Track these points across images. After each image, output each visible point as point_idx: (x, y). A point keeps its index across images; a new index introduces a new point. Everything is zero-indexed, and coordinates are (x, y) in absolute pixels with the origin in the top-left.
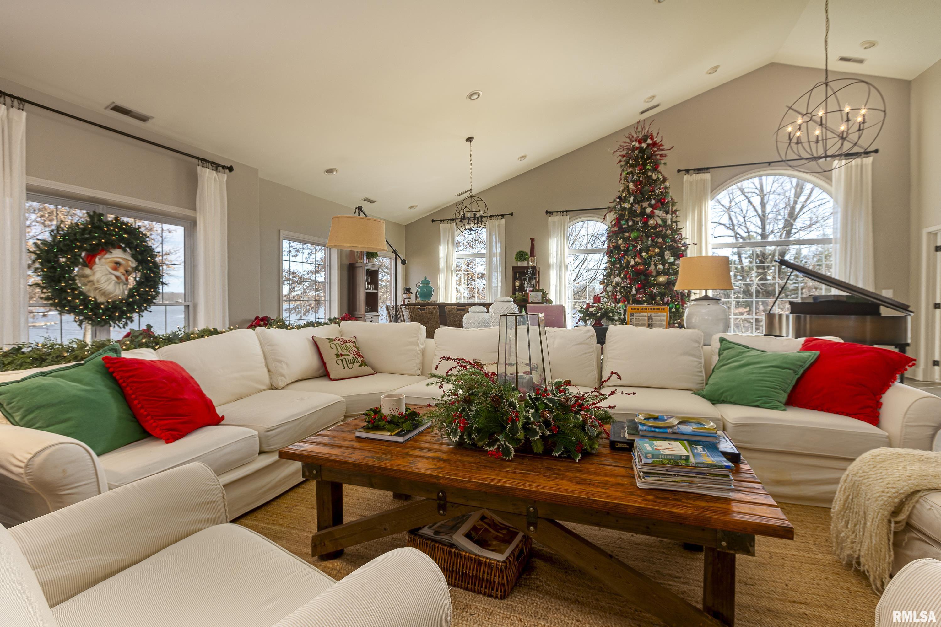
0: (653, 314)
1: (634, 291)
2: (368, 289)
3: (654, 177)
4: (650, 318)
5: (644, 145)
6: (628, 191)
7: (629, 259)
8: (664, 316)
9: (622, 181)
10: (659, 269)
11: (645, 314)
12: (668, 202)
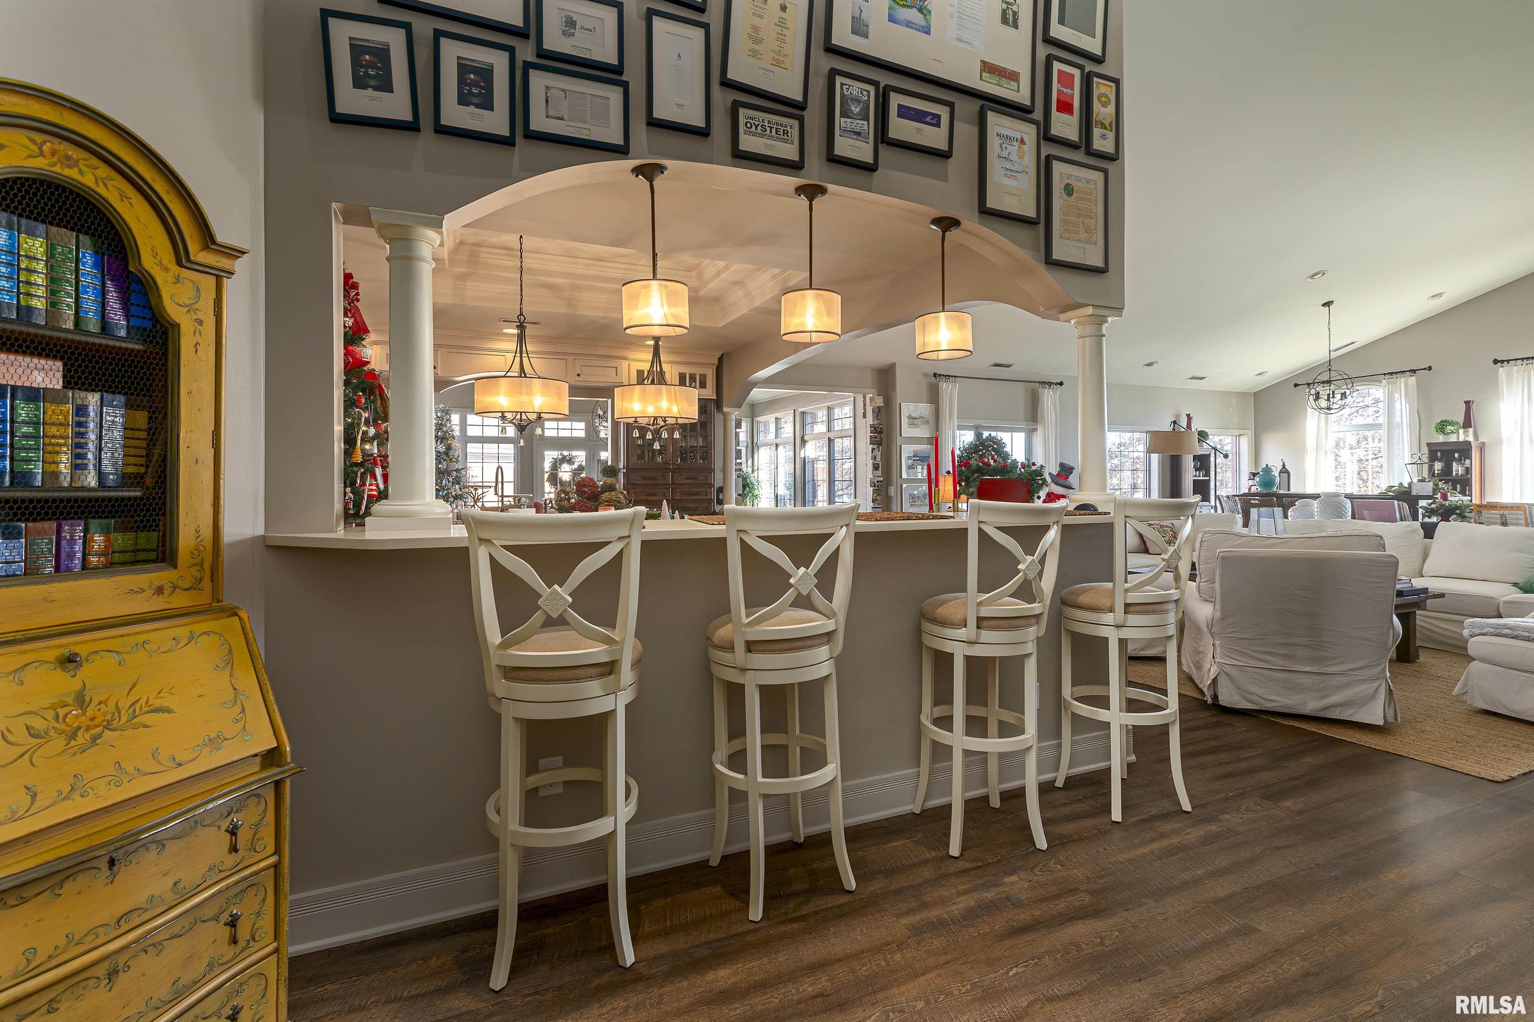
2: (1196, 476)
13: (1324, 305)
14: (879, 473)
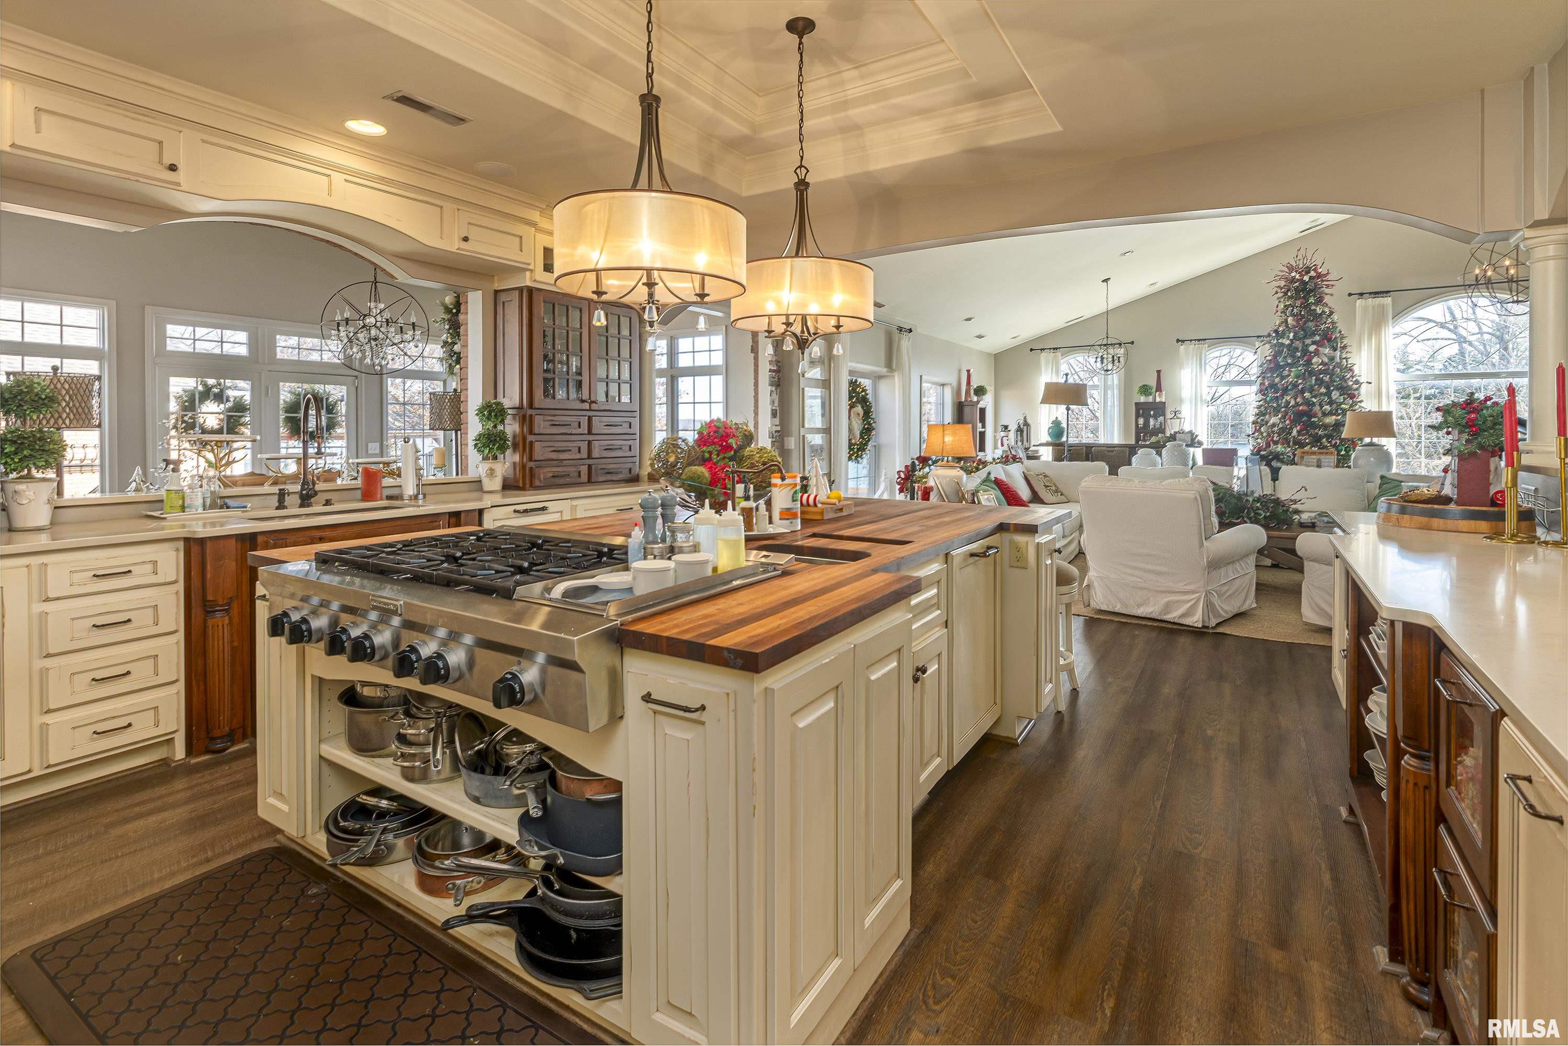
0: (1322, 457)
1: (1295, 433)
3: (1319, 311)
4: (1319, 460)
5: (1306, 278)
6: (1287, 326)
7: (1288, 398)
8: (1333, 459)
9: (1279, 314)
10: (1325, 409)
11: (1315, 457)
12: (1336, 338)
13: (1103, 281)
14: (777, 421)
